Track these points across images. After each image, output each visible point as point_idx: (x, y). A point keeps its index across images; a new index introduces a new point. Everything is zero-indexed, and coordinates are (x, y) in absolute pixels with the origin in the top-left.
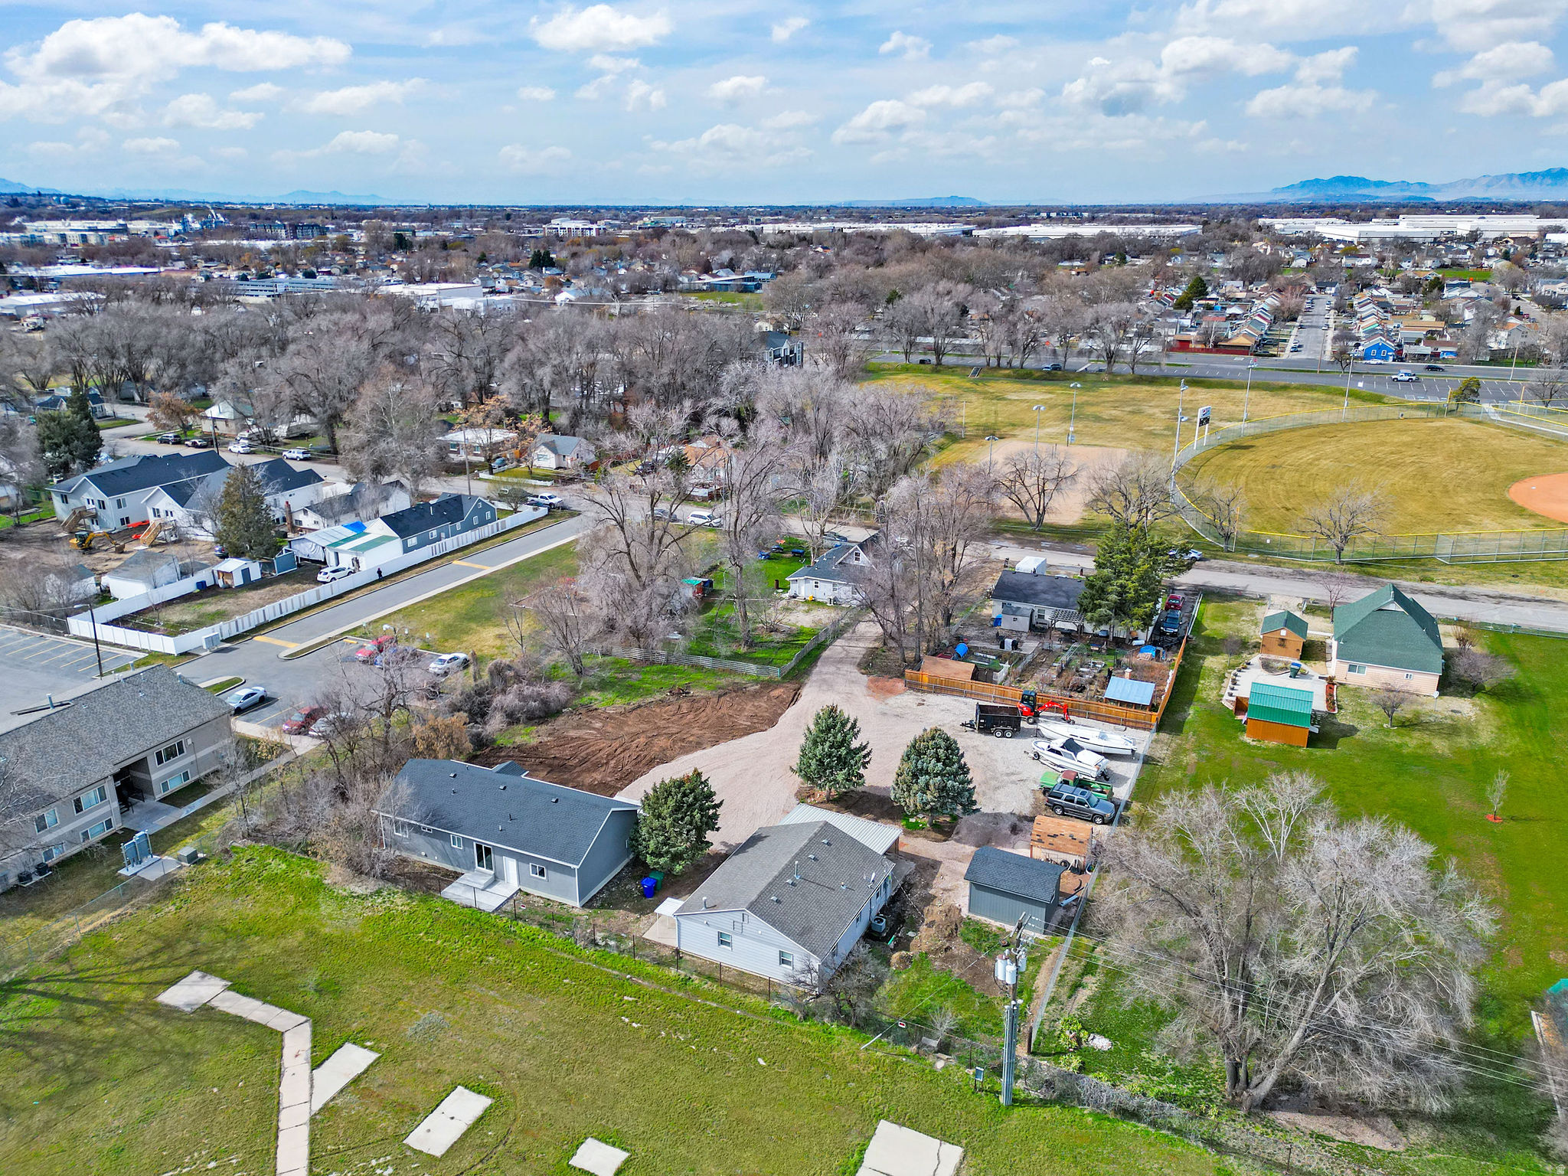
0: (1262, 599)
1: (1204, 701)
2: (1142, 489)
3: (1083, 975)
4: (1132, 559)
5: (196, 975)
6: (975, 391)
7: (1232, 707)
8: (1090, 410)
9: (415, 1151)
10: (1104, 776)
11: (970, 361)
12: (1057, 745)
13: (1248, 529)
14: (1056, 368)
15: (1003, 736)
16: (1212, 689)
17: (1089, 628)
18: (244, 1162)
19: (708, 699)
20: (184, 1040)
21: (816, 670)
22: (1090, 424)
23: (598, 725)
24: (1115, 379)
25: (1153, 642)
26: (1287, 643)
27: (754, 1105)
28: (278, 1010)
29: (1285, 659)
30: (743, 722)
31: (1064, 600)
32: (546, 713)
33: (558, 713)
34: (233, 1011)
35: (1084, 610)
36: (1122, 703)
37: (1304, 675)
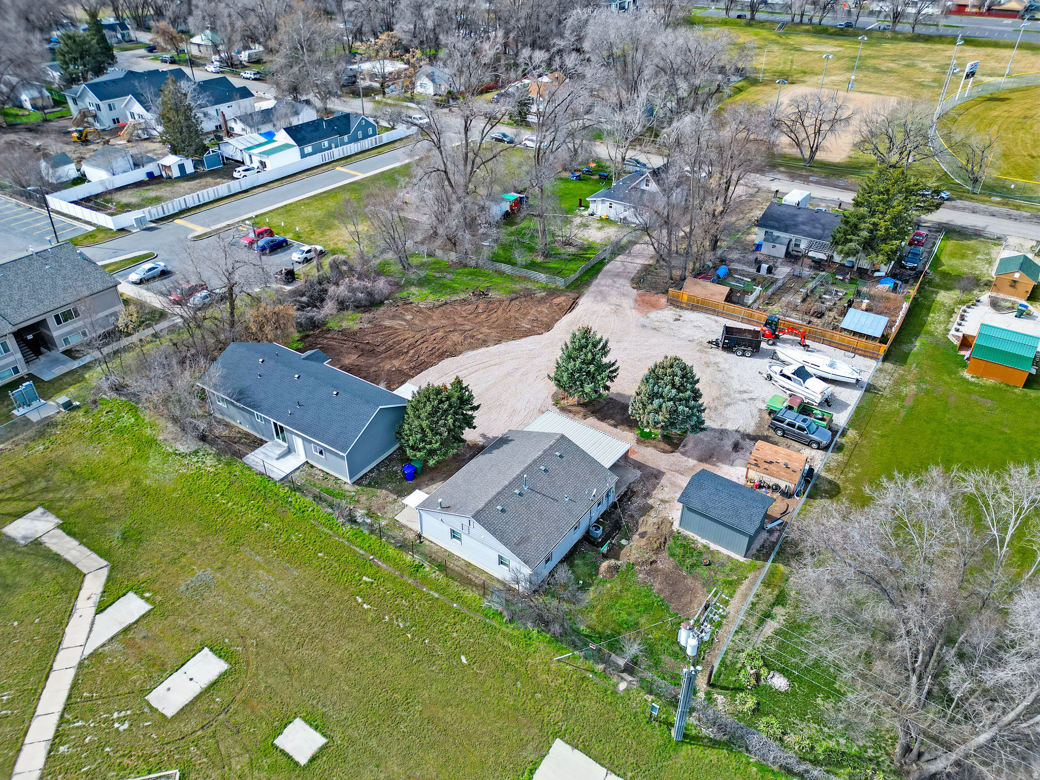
0: (999, 240)
1: (931, 334)
2: (907, 133)
3: (774, 605)
4: (889, 200)
5: (40, 510)
6: (778, 43)
7: (957, 343)
8: (871, 62)
9: (151, 707)
10: (827, 402)
11: (778, 17)
12: (788, 371)
13: (996, 175)
14: (849, 25)
15: (743, 355)
16: (940, 323)
17: (837, 258)
18: (13, 699)
19: (501, 301)
20: (8, 572)
21: (596, 282)
22: (869, 74)
23: (409, 317)
24: (896, 37)
25: (893, 275)
26: (1018, 285)
27: (448, 704)
28: (89, 552)
29: (1013, 299)
30: (525, 325)
31: (819, 232)
32: (372, 303)
33: (381, 303)
34: (55, 548)
35: (836, 243)
36: (855, 333)
37: (1029, 315)
